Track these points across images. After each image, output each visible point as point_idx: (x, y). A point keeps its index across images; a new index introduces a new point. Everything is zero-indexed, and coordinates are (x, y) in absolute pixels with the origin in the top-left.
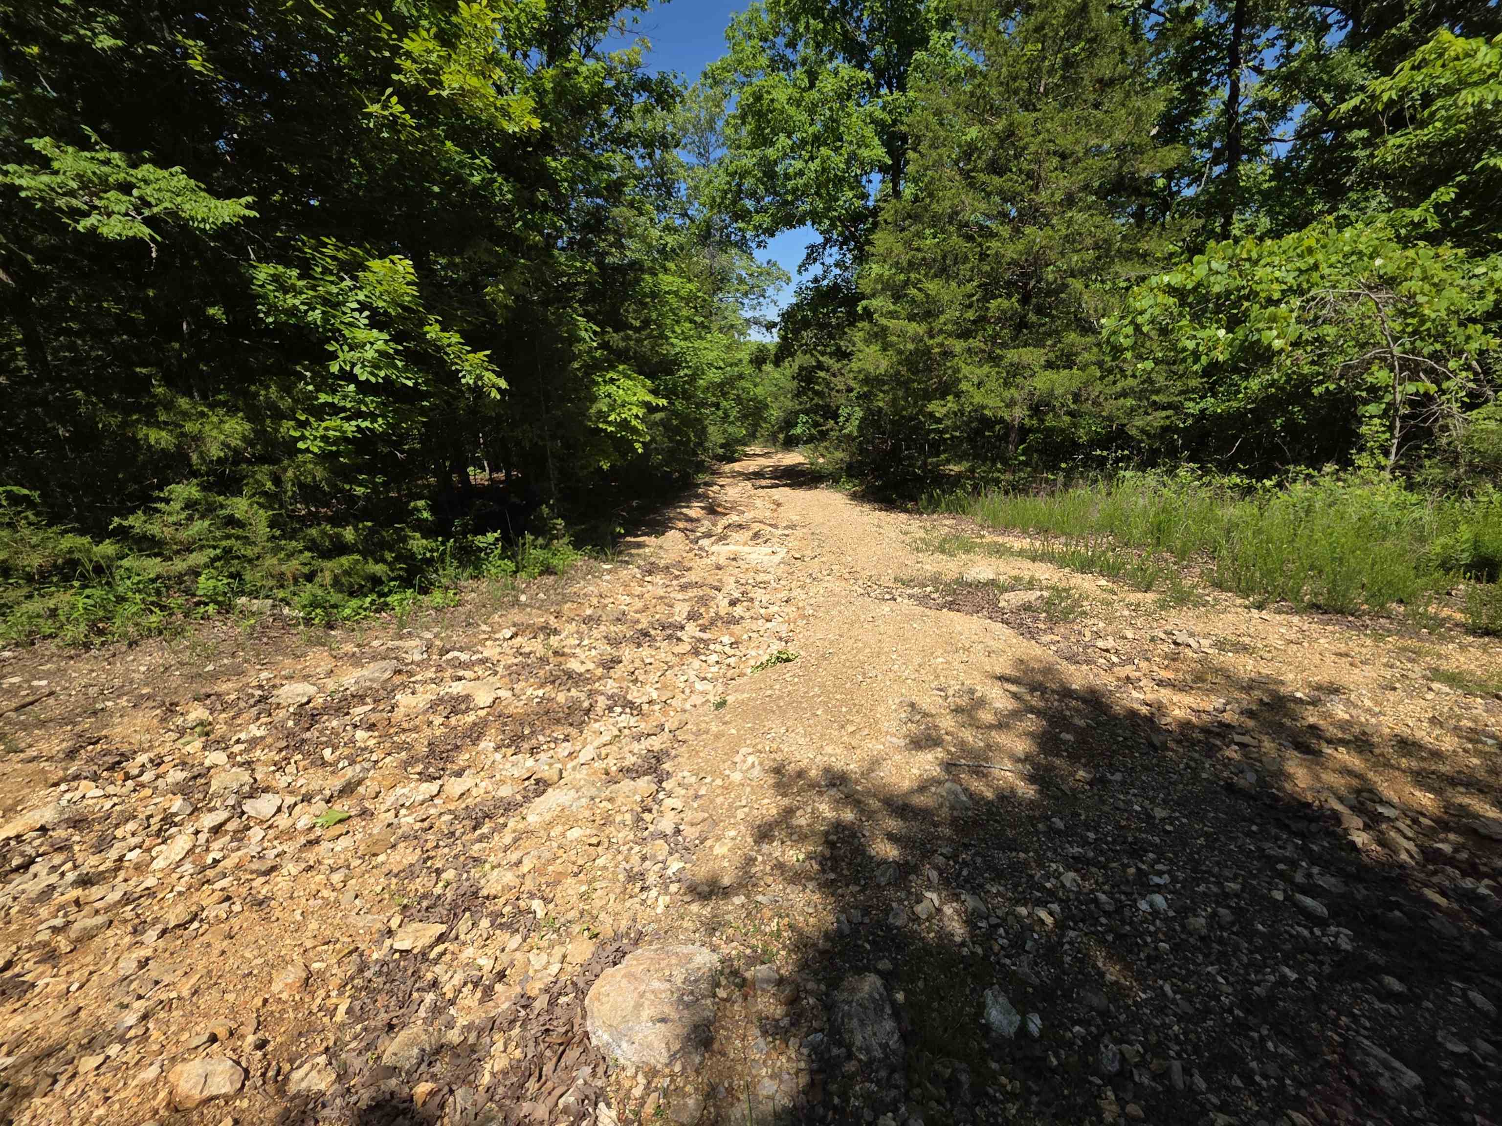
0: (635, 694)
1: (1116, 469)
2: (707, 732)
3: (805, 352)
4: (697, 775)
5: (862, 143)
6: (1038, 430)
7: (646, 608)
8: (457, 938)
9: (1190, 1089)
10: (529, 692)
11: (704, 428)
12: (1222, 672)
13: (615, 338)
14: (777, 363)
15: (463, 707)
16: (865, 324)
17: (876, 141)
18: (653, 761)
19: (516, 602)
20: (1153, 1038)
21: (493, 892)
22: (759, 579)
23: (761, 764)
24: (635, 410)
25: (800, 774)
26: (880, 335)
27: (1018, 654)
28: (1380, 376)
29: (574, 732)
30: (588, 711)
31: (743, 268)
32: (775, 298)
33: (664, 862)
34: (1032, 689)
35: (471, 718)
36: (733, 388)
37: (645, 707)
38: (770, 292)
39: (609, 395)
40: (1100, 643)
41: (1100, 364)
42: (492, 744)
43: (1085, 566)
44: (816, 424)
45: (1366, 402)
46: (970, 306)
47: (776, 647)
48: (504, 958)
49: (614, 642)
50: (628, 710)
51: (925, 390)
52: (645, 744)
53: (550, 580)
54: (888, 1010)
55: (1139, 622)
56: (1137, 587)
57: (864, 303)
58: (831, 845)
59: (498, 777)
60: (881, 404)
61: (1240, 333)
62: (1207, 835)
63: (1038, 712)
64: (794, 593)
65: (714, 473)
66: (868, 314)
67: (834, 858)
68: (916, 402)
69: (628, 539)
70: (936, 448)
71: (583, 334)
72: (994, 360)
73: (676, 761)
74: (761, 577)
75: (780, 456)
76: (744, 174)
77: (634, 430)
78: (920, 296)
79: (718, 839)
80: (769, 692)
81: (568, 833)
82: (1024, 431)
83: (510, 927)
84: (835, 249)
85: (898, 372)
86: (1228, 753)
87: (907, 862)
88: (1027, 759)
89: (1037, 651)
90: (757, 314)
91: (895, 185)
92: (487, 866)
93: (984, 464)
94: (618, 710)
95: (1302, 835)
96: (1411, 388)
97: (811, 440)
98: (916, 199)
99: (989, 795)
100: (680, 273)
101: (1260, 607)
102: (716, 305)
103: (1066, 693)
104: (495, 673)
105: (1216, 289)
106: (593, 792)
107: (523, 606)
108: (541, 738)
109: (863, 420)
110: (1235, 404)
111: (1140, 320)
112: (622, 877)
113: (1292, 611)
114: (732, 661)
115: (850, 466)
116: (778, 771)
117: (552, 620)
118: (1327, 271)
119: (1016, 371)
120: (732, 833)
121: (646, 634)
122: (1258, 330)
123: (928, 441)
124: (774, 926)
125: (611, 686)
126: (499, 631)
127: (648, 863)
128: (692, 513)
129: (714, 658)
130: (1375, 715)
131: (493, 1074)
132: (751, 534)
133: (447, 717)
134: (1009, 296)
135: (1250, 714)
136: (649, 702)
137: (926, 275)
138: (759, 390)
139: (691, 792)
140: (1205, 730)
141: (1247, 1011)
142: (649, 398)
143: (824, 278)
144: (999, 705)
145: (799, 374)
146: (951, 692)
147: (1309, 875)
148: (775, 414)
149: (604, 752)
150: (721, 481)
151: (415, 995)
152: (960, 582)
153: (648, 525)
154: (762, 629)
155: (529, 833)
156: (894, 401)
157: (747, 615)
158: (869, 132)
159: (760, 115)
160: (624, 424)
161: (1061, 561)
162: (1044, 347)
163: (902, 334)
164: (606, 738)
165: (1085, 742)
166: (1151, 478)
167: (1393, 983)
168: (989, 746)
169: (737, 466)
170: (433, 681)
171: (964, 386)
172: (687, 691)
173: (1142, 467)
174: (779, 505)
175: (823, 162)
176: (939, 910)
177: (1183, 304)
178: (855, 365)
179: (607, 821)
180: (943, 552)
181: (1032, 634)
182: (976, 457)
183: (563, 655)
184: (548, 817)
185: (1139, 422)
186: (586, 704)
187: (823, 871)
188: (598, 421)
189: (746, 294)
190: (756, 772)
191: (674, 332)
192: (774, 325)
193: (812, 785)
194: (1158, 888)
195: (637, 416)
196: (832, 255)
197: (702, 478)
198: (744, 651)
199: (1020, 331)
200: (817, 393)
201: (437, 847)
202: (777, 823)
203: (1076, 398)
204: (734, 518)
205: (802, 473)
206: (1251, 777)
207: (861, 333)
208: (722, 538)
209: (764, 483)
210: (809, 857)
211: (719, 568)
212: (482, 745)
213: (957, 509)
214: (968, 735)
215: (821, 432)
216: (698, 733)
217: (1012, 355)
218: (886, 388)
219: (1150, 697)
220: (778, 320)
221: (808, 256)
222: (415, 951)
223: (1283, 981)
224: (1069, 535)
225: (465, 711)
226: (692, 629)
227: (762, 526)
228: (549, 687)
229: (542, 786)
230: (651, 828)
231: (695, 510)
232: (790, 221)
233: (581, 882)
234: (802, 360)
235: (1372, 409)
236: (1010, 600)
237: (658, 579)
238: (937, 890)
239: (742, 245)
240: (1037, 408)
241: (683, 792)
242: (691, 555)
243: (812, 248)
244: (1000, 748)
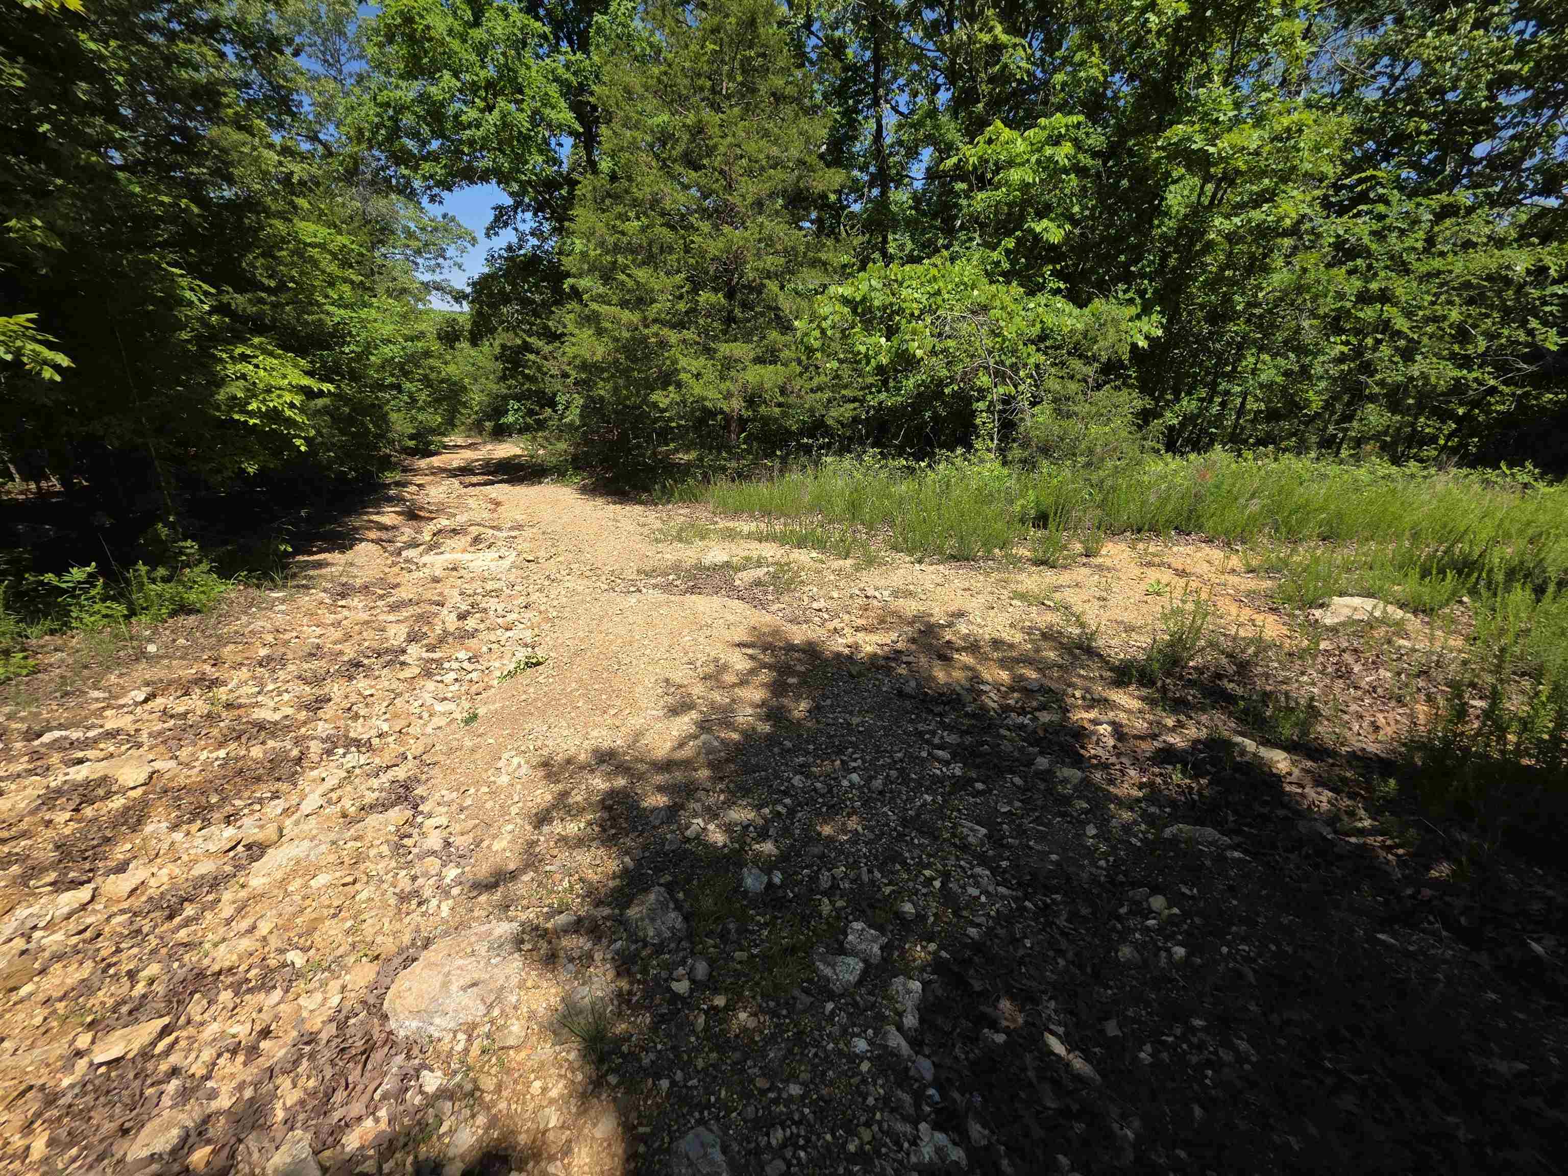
0: (360, 730)
1: (819, 456)
2: (461, 748)
3: (507, 330)
4: (458, 790)
5: (546, 101)
6: (754, 420)
7: (348, 637)
8: (189, 1022)
9: (873, 882)
10: (204, 755)
11: (384, 417)
12: (895, 613)
13: (239, 301)
14: (474, 341)
15: (101, 792)
16: (573, 305)
17: (563, 104)
18: (401, 790)
19: (141, 655)
20: (851, 860)
21: (227, 964)
22: (489, 588)
23: (527, 762)
24: (288, 397)
25: (569, 762)
26: (592, 319)
27: (752, 623)
28: (984, 380)
29: (284, 787)
30: (299, 761)
31: (410, 219)
32: (459, 260)
33: (439, 874)
34: (764, 650)
35: (117, 803)
36: (418, 366)
37: (376, 741)
38: (451, 252)
39: (244, 377)
40: (815, 605)
41: (799, 362)
42: (164, 825)
43: (801, 543)
44: (531, 413)
45: (978, 400)
46: (681, 297)
47: (522, 654)
48: (266, 1017)
49: (317, 680)
50: (353, 749)
51: (646, 379)
52: (385, 778)
53: (192, 620)
54: (672, 905)
55: (842, 584)
56: (839, 557)
57: (571, 280)
58: (609, 809)
59: (185, 858)
60: (602, 392)
61: (895, 340)
62: (884, 728)
63: (770, 667)
64: (533, 597)
65: (405, 470)
66: (576, 294)
67: (613, 818)
68: (638, 392)
69: (300, 558)
70: (665, 435)
71: (188, 294)
72: (709, 352)
73: (429, 784)
74: (490, 586)
75: (489, 447)
76: (401, 109)
77: (290, 423)
78: (630, 284)
79: (495, 837)
80: (524, 697)
81: (312, 883)
82: (743, 423)
83: (265, 986)
84: (529, 215)
85: (616, 361)
86: (900, 671)
87: (675, 804)
88: (763, 703)
89: (768, 618)
90: (437, 278)
91: (589, 154)
92: (207, 946)
93: (710, 453)
94: (341, 751)
95: (940, 715)
96: (1001, 390)
97: (524, 430)
98: (613, 178)
99: (735, 736)
100: (320, 217)
101: (920, 562)
102: (379, 261)
103: (791, 648)
104: (139, 746)
105: (876, 303)
106: (333, 836)
107: (153, 660)
108: (238, 803)
109: (584, 407)
110: (899, 399)
111: (824, 325)
112: (393, 901)
113: (940, 562)
114: (474, 676)
115: (575, 458)
116: (545, 764)
117: (207, 668)
118: (946, 296)
119: (728, 365)
120: (510, 827)
121: (358, 665)
122: (907, 341)
123: (655, 430)
124: (566, 884)
125: (323, 728)
126: (124, 695)
127: (420, 881)
128: (386, 520)
129: (452, 675)
130: (981, 627)
131: (286, 1109)
132: (469, 539)
133: (77, 810)
134: (716, 290)
135: (913, 640)
136: (380, 736)
137: (633, 261)
138: (451, 369)
139: (454, 807)
140: (887, 658)
141: (904, 827)
142: (306, 381)
143: (520, 248)
144: (738, 667)
145: (502, 355)
146: (699, 664)
147: (942, 737)
148: (477, 398)
149: (334, 796)
150: (419, 480)
151: (149, 1092)
152: (700, 567)
153: (324, 538)
154: (503, 639)
155: (257, 897)
156: (616, 389)
157: (482, 626)
158: (553, 90)
159: (411, 39)
160: (274, 415)
161: (781, 539)
162: (751, 341)
163: (615, 321)
164: (331, 782)
165: (806, 682)
166: (848, 461)
167: (980, 786)
168: (733, 701)
169: (436, 461)
170: (30, 772)
171: (683, 376)
172: (426, 715)
173: (840, 453)
174: (498, 504)
175: (504, 116)
176: (704, 829)
177: (854, 311)
178: (570, 351)
179: (358, 859)
180: (680, 540)
181: (762, 605)
182: (702, 446)
183: (240, 706)
184: (279, 875)
185: (834, 413)
186: (295, 753)
187: (604, 830)
188: (231, 409)
189: (418, 252)
190: (525, 769)
191: (327, 296)
192: (465, 296)
193: (582, 768)
194: (855, 769)
195: (292, 405)
196: (527, 221)
197: (390, 477)
198: (486, 664)
199: (729, 326)
200: (528, 378)
201: (118, 951)
202: (554, 807)
203: (783, 392)
204: (443, 522)
205: (520, 467)
206: (913, 684)
207: (572, 316)
208: (432, 547)
209: (475, 479)
210: (589, 824)
211: (436, 580)
212: (149, 829)
213: (691, 498)
214: (718, 697)
215: (538, 422)
216: (451, 751)
217: (724, 349)
218: (605, 375)
219: (850, 640)
220: (468, 290)
221: (497, 219)
222: (130, 1056)
223: (925, 804)
224: (787, 516)
225: (108, 795)
226: (415, 652)
227: (482, 529)
228: (233, 745)
229: (256, 850)
230: (415, 851)
231: (389, 516)
232: (470, 175)
233: (344, 920)
234: (502, 338)
235: (981, 405)
236: (743, 578)
237: (355, 601)
238: (702, 816)
239: (407, 192)
240: (752, 400)
241: (444, 809)
242: (396, 569)
243: (500, 209)
244: (741, 700)
